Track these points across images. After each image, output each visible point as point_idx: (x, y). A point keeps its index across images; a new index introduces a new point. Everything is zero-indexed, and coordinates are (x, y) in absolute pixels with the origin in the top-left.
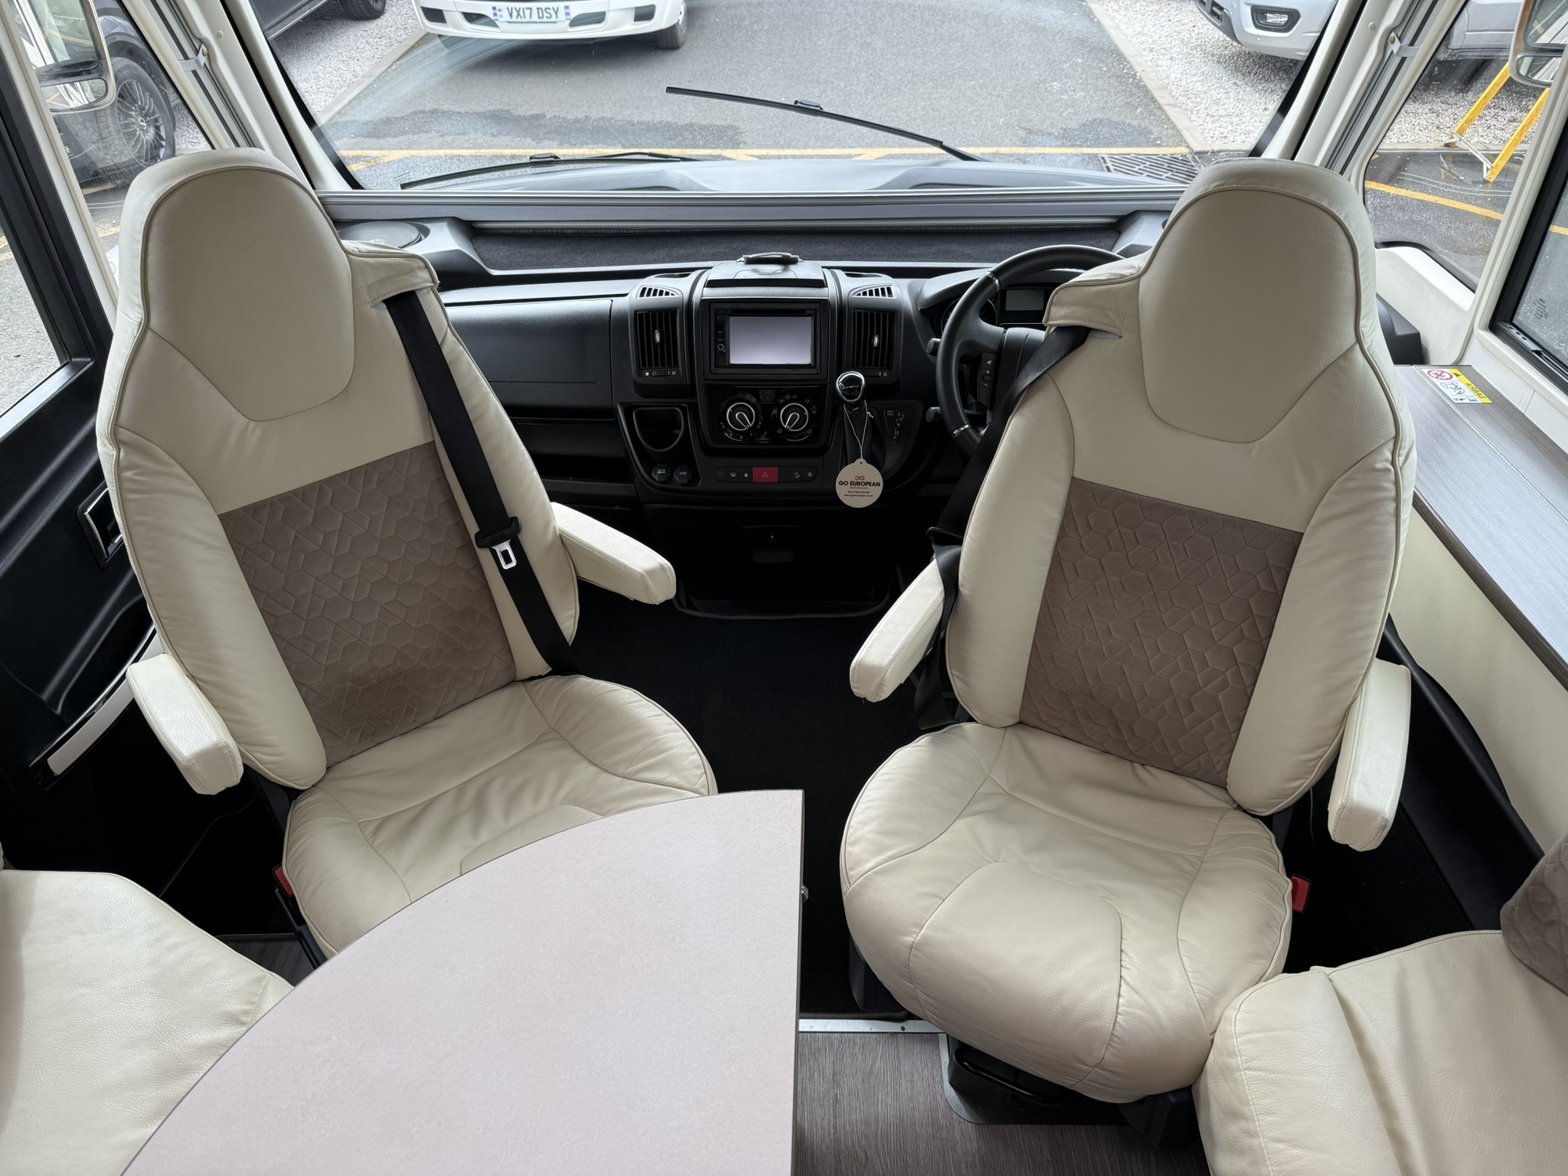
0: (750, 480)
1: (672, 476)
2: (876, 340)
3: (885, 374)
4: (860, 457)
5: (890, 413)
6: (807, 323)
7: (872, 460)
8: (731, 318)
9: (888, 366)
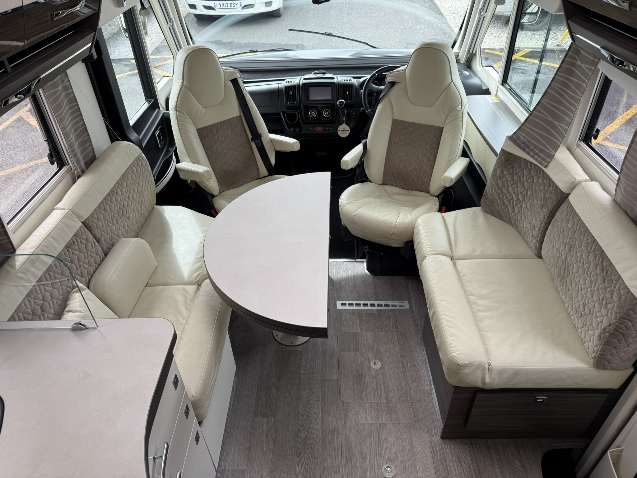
0: (315, 130)
1: (295, 130)
2: (348, 93)
3: (350, 102)
4: (344, 123)
5: (352, 112)
6: (330, 88)
7: (347, 124)
8: (310, 88)
9: (351, 100)
